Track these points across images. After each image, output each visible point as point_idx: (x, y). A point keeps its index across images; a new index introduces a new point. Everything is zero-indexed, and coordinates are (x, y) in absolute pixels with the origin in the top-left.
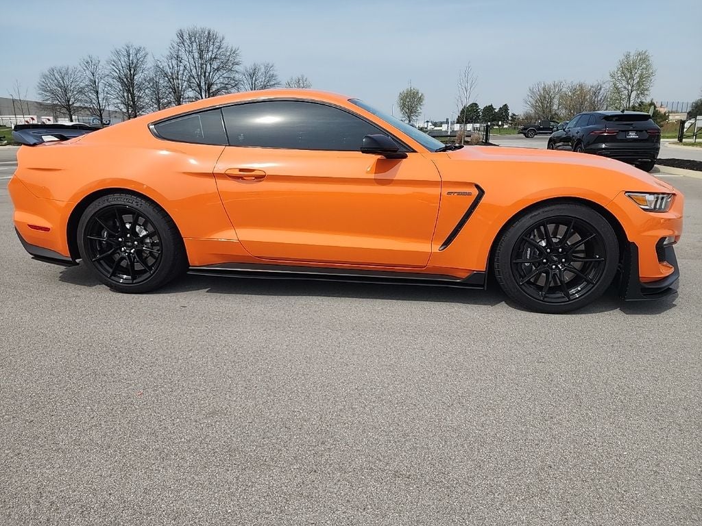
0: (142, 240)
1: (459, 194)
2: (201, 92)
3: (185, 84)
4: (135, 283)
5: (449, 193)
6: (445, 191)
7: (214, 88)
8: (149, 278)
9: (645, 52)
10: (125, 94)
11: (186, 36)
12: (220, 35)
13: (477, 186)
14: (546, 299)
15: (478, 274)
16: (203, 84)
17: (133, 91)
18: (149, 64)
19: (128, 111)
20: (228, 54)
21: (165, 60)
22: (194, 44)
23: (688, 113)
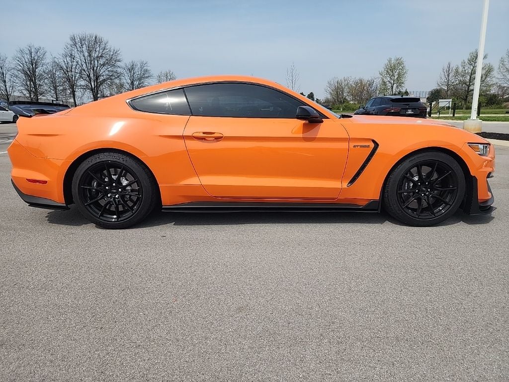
0: (124, 188)
1: (361, 146)
2: (91, 82)
3: (78, 75)
4: (120, 221)
5: (355, 146)
6: (352, 144)
7: (101, 78)
8: (131, 216)
9: (401, 58)
10: (28, 83)
11: (78, 40)
12: (105, 39)
13: (374, 141)
14: (420, 217)
15: (374, 202)
16: (92, 75)
17: (35, 81)
18: (48, 60)
19: (30, 96)
20: (112, 53)
21: (61, 57)
22: (84, 46)
23: (427, 99)
